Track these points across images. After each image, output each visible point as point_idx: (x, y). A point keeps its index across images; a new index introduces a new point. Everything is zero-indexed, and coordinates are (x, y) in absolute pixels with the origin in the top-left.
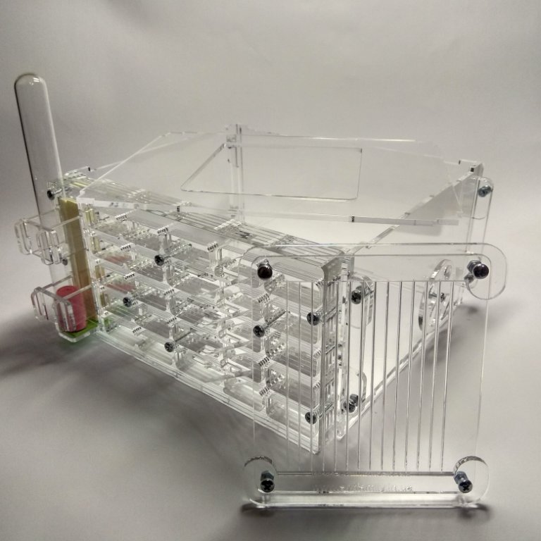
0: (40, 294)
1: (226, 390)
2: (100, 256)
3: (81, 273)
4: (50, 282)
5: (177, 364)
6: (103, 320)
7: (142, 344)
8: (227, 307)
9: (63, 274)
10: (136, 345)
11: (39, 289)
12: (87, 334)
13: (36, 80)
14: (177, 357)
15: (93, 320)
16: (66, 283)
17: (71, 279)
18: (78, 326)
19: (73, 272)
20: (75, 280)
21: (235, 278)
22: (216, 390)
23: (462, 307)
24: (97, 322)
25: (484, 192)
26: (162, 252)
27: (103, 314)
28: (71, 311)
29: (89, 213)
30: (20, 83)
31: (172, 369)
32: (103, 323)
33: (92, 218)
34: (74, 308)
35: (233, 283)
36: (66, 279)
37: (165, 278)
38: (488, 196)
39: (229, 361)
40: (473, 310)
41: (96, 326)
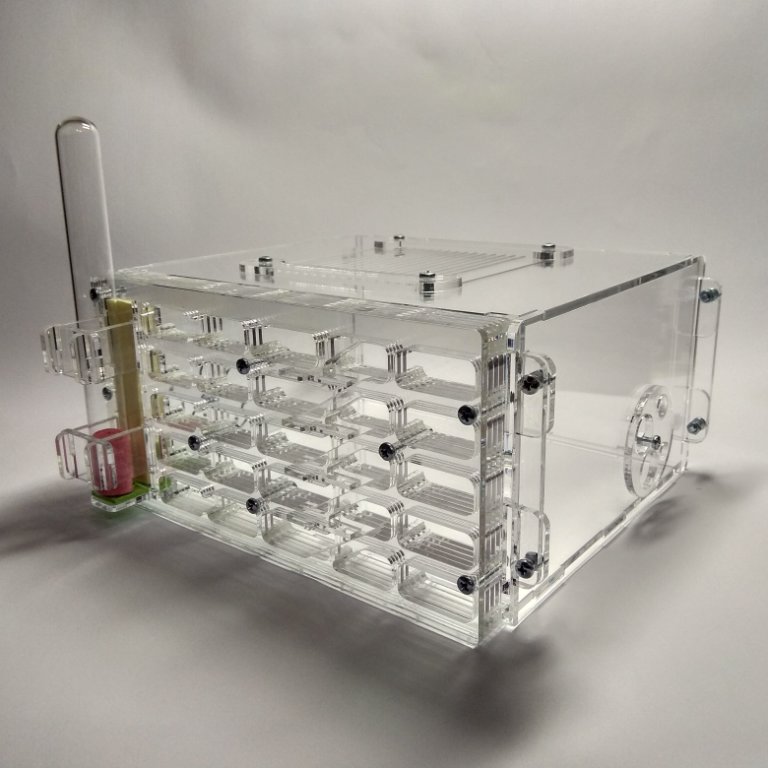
0: (68, 437)
1: (338, 565)
3: (131, 411)
4: (86, 423)
5: (266, 535)
6: (157, 482)
7: (213, 514)
9: (105, 413)
10: (205, 516)
11: (68, 431)
12: (133, 502)
13: (85, 126)
15: (142, 481)
16: (107, 426)
17: (115, 421)
18: (120, 487)
19: (120, 410)
20: (120, 422)
23: (688, 474)
24: (149, 485)
25: (710, 296)
27: (158, 471)
29: (147, 317)
32: (158, 487)
34: (118, 458)
36: (109, 420)
38: (714, 303)
40: (704, 478)
41: (147, 491)
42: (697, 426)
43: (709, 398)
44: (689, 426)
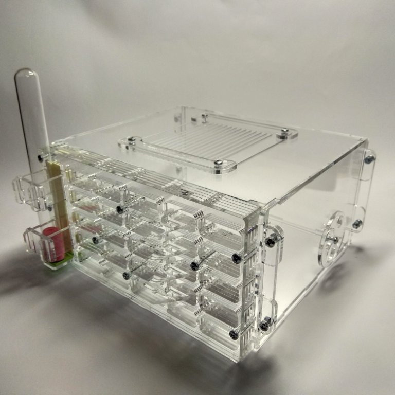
0: (30, 233)
1: (169, 311)
2: (76, 205)
3: (62, 217)
4: (38, 224)
5: (132, 289)
6: (77, 253)
7: (106, 272)
8: (170, 247)
9: (48, 218)
10: (102, 273)
11: (29, 229)
12: (65, 264)
13: (31, 73)
14: (132, 283)
15: (70, 253)
16: (50, 225)
17: (54, 222)
18: (58, 258)
19: (56, 216)
20: (57, 223)
21: (177, 225)
22: (161, 311)
23: (351, 247)
24: (73, 254)
25: (369, 160)
26: (122, 204)
27: (77, 249)
28: (53, 246)
29: (68, 173)
30: (18, 75)
31: (128, 293)
32: (77, 255)
33: (71, 177)
34: (55, 244)
35: (176, 229)
36: (50, 222)
37: (124, 223)
38: (372, 163)
39: (172, 288)
40: (359, 250)
41: (72, 258)
42: (357, 224)
43: (365, 211)
44: (354, 225)
